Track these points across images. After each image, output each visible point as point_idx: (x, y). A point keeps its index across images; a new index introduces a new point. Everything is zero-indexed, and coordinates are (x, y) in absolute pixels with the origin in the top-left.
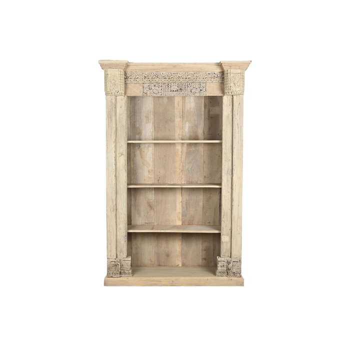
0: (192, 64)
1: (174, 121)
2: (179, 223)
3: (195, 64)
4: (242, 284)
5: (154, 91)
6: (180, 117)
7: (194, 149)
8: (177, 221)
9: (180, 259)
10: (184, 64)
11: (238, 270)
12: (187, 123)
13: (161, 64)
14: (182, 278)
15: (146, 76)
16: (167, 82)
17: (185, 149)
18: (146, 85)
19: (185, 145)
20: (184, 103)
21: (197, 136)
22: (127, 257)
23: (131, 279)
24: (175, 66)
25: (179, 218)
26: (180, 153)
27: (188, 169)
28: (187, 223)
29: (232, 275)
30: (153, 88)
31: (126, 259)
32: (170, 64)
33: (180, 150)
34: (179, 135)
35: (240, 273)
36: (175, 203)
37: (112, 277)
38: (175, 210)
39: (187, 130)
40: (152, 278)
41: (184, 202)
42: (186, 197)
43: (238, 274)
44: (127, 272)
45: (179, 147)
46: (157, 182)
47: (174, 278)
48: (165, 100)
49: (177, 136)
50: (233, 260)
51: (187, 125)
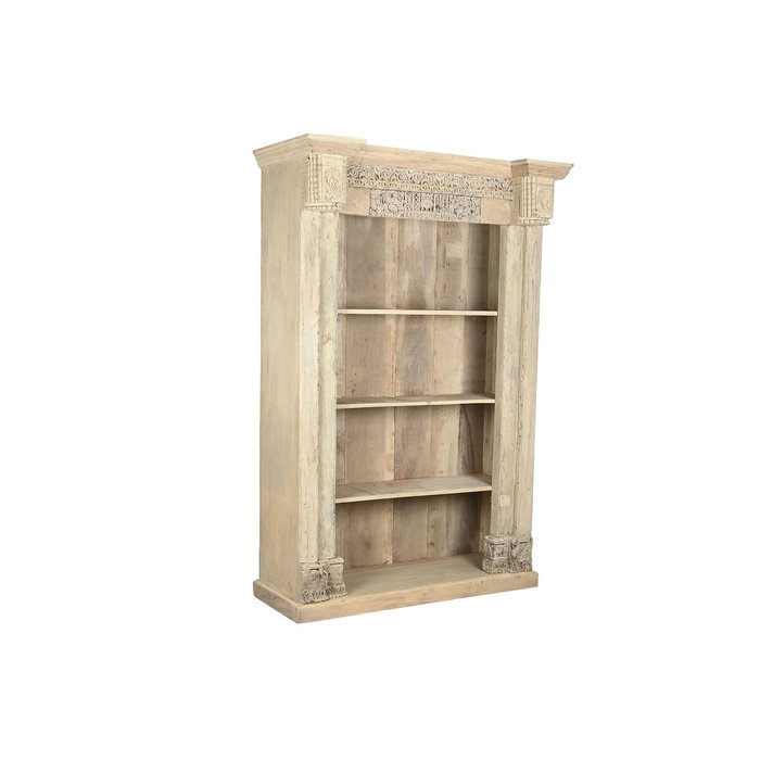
0: (465, 157)
1: (383, 269)
2: (390, 477)
3: (471, 159)
4: (534, 583)
5: (391, 207)
6: (395, 261)
7: (417, 326)
8: (386, 472)
9: (390, 548)
10: (453, 156)
11: (527, 559)
12: (407, 273)
13: (412, 152)
14: (439, 586)
15: (378, 174)
16: (417, 190)
17: (402, 326)
18: (376, 194)
19: (403, 319)
20: (401, 231)
21: (423, 300)
22: (336, 556)
23: (350, 600)
24: (434, 158)
25: (390, 467)
26: (393, 334)
27: (406, 368)
28: (403, 476)
29: (519, 568)
30: (389, 199)
31: (336, 561)
32: (427, 154)
33: (394, 329)
34: (392, 296)
35: (530, 565)
36: (384, 438)
37: (312, 602)
38: (383, 451)
39: (406, 287)
40: (388, 593)
41: (399, 435)
42: (403, 423)
43: (526, 565)
44: (337, 587)
45: (391, 323)
46: (350, 395)
47: (425, 588)
48: (369, 223)
49: (388, 301)
50: (520, 541)
51: (407, 277)
